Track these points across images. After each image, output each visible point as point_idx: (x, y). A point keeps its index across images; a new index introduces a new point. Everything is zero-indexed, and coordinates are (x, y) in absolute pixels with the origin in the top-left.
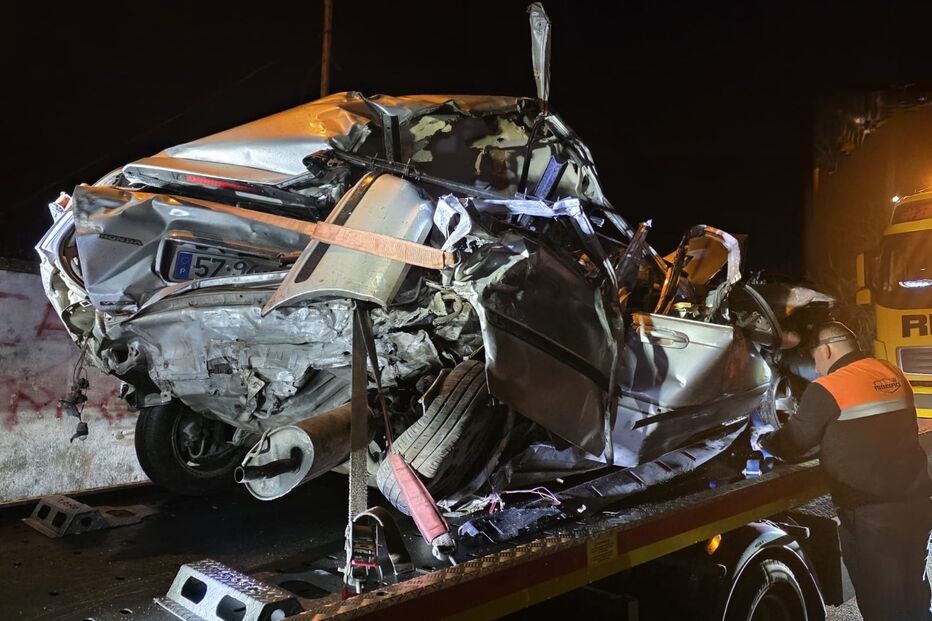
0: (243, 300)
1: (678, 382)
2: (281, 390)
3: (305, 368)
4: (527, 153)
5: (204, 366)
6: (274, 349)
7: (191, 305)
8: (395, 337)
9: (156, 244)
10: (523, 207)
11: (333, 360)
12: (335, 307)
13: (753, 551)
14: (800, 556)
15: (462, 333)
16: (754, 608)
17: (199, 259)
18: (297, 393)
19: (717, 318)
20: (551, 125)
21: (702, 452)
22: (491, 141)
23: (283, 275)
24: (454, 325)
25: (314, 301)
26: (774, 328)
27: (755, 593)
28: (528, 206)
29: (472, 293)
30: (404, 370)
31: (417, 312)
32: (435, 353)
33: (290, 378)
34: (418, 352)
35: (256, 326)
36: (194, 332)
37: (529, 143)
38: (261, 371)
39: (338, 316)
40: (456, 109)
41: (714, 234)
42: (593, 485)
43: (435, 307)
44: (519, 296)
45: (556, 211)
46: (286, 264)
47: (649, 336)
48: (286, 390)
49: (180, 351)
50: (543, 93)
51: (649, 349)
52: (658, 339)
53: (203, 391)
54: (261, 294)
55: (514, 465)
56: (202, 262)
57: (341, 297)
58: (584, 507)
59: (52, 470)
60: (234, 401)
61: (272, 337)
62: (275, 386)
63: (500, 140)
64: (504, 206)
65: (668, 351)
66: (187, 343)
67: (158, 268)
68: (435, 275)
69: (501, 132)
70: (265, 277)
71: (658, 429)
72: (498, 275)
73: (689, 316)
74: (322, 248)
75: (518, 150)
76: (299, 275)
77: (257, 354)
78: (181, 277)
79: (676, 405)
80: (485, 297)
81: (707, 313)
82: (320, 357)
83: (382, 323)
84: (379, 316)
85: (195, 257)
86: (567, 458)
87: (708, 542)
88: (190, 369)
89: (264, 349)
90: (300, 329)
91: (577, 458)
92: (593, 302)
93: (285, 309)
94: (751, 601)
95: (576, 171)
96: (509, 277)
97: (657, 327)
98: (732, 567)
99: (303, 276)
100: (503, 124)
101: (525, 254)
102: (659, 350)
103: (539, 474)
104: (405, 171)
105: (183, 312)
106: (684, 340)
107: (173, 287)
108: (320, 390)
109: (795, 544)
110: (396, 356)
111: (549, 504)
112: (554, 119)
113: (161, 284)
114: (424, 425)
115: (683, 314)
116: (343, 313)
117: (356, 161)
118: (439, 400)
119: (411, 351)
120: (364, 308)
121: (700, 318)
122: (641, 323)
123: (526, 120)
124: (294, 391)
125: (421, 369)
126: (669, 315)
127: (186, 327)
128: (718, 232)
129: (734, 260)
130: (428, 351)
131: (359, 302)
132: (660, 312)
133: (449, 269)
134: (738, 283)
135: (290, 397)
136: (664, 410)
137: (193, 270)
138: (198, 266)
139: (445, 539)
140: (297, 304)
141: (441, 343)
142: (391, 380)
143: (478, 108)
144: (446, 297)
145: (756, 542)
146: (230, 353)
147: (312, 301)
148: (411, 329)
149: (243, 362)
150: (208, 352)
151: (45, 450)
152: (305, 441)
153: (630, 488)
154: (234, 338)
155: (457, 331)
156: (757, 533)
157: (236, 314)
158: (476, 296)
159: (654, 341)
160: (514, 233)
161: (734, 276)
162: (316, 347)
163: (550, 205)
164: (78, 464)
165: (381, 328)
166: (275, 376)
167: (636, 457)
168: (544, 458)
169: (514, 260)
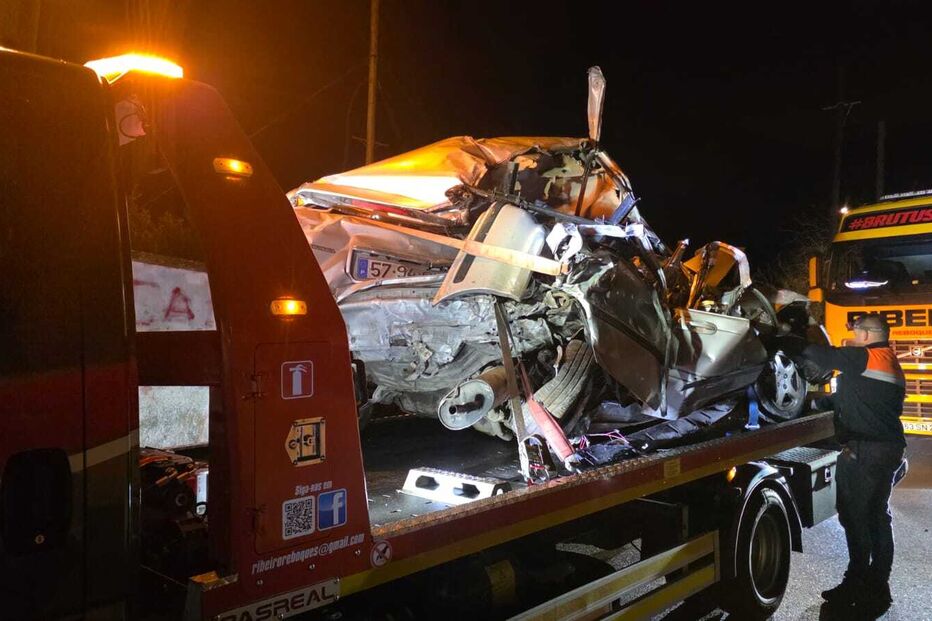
0: (415, 294)
1: (709, 358)
2: (441, 358)
3: (459, 343)
4: (582, 181)
5: (387, 341)
6: (437, 329)
7: (378, 298)
8: (521, 323)
9: (346, 252)
10: (605, 230)
11: (480, 337)
12: (481, 301)
13: (756, 481)
14: (786, 488)
15: (567, 320)
16: (757, 520)
17: (373, 263)
18: (453, 361)
19: (731, 312)
20: (600, 159)
21: (715, 413)
22: (557, 172)
23: (441, 277)
24: (561, 315)
25: (465, 296)
26: (773, 321)
27: (759, 510)
28: (609, 229)
29: (579, 293)
30: (528, 346)
31: (537, 305)
32: (550, 334)
33: (449, 350)
34: (538, 334)
35: (424, 312)
36: (380, 317)
37: (585, 173)
38: (429, 345)
39: (483, 308)
40: (539, 150)
41: (726, 249)
42: (647, 431)
43: (548, 302)
44: (608, 295)
45: (628, 233)
46: (444, 268)
47: (688, 325)
48: (445, 358)
49: (366, 330)
50: (595, 134)
51: (688, 334)
52: (694, 327)
53: (383, 358)
54: (428, 291)
55: (591, 417)
56: (375, 266)
57: (484, 294)
58: (647, 445)
59: (177, 428)
60: (405, 366)
61: (435, 321)
62: (437, 355)
63: (564, 171)
64: (592, 229)
65: (702, 337)
66: (373, 324)
67: (348, 271)
68: (550, 279)
69: (564, 165)
70: (428, 278)
71: (694, 392)
72: (594, 280)
73: (712, 311)
74: (469, 259)
75: (576, 179)
76: (456, 278)
77: (427, 333)
78: (363, 277)
79: (708, 375)
80: (589, 295)
81: (723, 308)
82: (470, 335)
83: (512, 313)
84: (510, 307)
85: (370, 262)
86: (626, 414)
87: (727, 472)
88: (375, 343)
89: (430, 329)
90: (454, 315)
91: (632, 414)
92: (651, 300)
93: (445, 302)
94: (755, 516)
95: (618, 196)
96: (602, 281)
97: (693, 318)
98: (745, 490)
99: (460, 277)
100: (567, 159)
101: (611, 265)
102: (695, 336)
103: (605, 424)
104: (517, 201)
105: (373, 302)
106: (713, 328)
107: (359, 284)
108: (467, 359)
109: (783, 479)
110: (523, 336)
111: (622, 443)
112: (603, 156)
113: (350, 282)
114: (558, 382)
115: (708, 309)
116: (486, 305)
117: (479, 193)
118: (566, 365)
119: (533, 332)
120: (501, 300)
121: (720, 312)
122: (682, 315)
123: (581, 155)
124: (451, 359)
125: (539, 346)
126: (698, 309)
127: (373, 313)
128: (730, 247)
129: (744, 269)
130: (545, 333)
131: (497, 297)
132: (692, 307)
133: (563, 274)
134: (749, 287)
135: (448, 363)
136: (699, 379)
137: (370, 272)
138: (373, 269)
139: (572, 458)
140: (453, 299)
141: (554, 328)
142: (518, 353)
143: (553, 148)
144: (556, 295)
145: (759, 475)
146: (407, 332)
147: (463, 296)
148: (534, 317)
149: (416, 337)
150: (390, 331)
151: (170, 412)
152: (486, 389)
153: (671, 435)
154: (410, 322)
155: (564, 319)
156: (758, 470)
157: (411, 304)
158: (582, 295)
159: (691, 328)
160: (603, 249)
161: (746, 281)
162: (465, 329)
163: (623, 228)
164: (195, 424)
165: (512, 317)
166: (439, 349)
167: (677, 413)
168: (609, 413)
169: (604, 269)
